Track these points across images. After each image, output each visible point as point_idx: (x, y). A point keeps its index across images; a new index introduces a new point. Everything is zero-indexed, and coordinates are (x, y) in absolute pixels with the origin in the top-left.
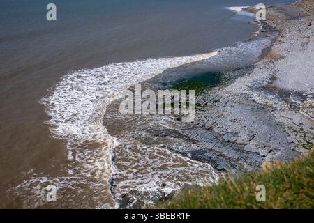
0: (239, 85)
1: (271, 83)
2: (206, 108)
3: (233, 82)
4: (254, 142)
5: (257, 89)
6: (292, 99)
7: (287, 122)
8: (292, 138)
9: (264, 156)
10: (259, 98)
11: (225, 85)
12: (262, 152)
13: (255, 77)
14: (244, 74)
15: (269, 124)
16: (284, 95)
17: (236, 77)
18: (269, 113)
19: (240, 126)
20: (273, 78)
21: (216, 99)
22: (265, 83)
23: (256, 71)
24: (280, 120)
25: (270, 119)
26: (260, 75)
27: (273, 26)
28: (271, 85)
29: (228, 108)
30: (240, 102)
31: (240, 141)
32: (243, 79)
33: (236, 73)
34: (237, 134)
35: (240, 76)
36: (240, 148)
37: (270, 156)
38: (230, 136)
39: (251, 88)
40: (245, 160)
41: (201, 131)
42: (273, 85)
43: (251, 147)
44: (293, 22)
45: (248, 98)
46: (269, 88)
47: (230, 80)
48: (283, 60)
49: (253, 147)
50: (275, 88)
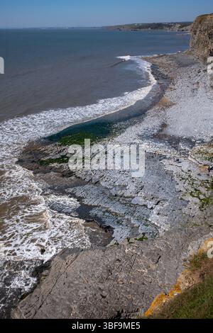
0: (129, 135)
1: (161, 130)
3: (123, 132)
4: (142, 193)
5: (148, 137)
6: (182, 146)
7: (176, 170)
8: (181, 186)
9: (152, 208)
10: (149, 146)
11: (115, 136)
12: (150, 204)
13: (146, 126)
14: (135, 123)
15: (158, 174)
16: (174, 142)
17: (127, 127)
18: (158, 162)
19: (128, 178)
20: (164, 125)
22: (155, 131)
23: (147, 119)
24: (169, 168)
25: (160, 166)
26: (151, 123)
27: (166, 74)
28: (161, 133)
31: (127, 194)
32: (133, 128)
33: (127, 122)
34: (125, 186)
35: (131, 125)
36: (127, 202)
37: (158, 207)
38: (118, 189)
39: (142, 137)
40: (132, 215)
41: (87, 186)
42: (163, 133)
43: (139, 200)
44: (184, 69)
46: (159, 136)
47: (121, 130)
48: (174, 107)
49: (141, 199)
50: (165, 136)
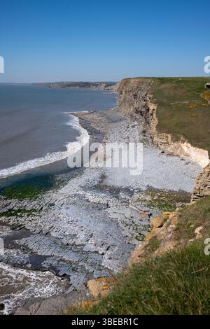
0: (72, 187)
1: (102, 182)
2: (42, 213)
3: (66, 184)
4: (92, 241)
5: (90, 189)
6: (122, 195)
7: (120, 218)
8: (126, 232)
9: (103, 254)
10: (92, 197)
11: (59, 188)
12: (101, 250)
13: (86, 178)
14: (76, 175)
16: (114, 192)
17: (69, 179)
18: (103, 211)
19: (77, 228)
20: (103, 177)
21: (51, 202)
22: (96, 182)
24: (114, 216)
25: (106, 215)
27: (98, 129)
28: (101, 184)
29: (64, 210)
30: (74, 203)
31: (78, 242)
32: (75, 180)
34: (75, 235)
35: (73, 177)
37: (109, 252)
39: (85, 188)
40: (86, 261)
41: (38, 238)
42: (103, 184)
43: (90, 246)
44: (114, 124)
45: (82, 198)
46: (100, 186)
47: (63, 183)
49: (92, 246)
50: (106, 186)
